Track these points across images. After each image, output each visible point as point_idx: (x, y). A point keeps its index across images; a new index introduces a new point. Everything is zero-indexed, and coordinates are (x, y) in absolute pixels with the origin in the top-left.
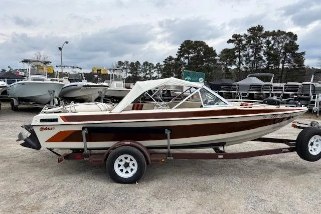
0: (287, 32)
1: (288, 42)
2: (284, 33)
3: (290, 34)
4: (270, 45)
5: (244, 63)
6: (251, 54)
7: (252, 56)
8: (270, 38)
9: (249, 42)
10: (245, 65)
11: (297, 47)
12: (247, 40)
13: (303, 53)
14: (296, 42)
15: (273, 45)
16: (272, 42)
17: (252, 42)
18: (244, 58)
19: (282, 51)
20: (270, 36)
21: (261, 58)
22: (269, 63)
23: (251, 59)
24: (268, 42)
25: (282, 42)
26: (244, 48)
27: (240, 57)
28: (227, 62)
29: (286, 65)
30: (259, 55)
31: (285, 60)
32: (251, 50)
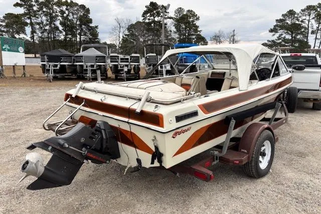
0: (80, 4)
1: (82, 14)
2: (76, 4)
3: (83, 7)
4: (65, 15)
5: (37, 31)
6: (45, 22)
7: (47, 25)
8: (64, 8)
9: (41, 9)
10: (40, 35)
11: (90, 21)
12: (38, 7)
13: (96, 27)
14: (89, 15)
15: (68, 15)
16: (67, 12)
17: (44, 10)
18: (37, 27)
19: (78, 23)
20: (64, 5)
21: (57, 28)
22: (66, 34)
23: (46, 28)
24: (62, 12)
25: (76, 14)
26: (35, 14)
27: (32, 24)
28: (13, 30)
29: (83, 38)
30: (54, 24)
31: (81, 32)
32: (44, 18)
